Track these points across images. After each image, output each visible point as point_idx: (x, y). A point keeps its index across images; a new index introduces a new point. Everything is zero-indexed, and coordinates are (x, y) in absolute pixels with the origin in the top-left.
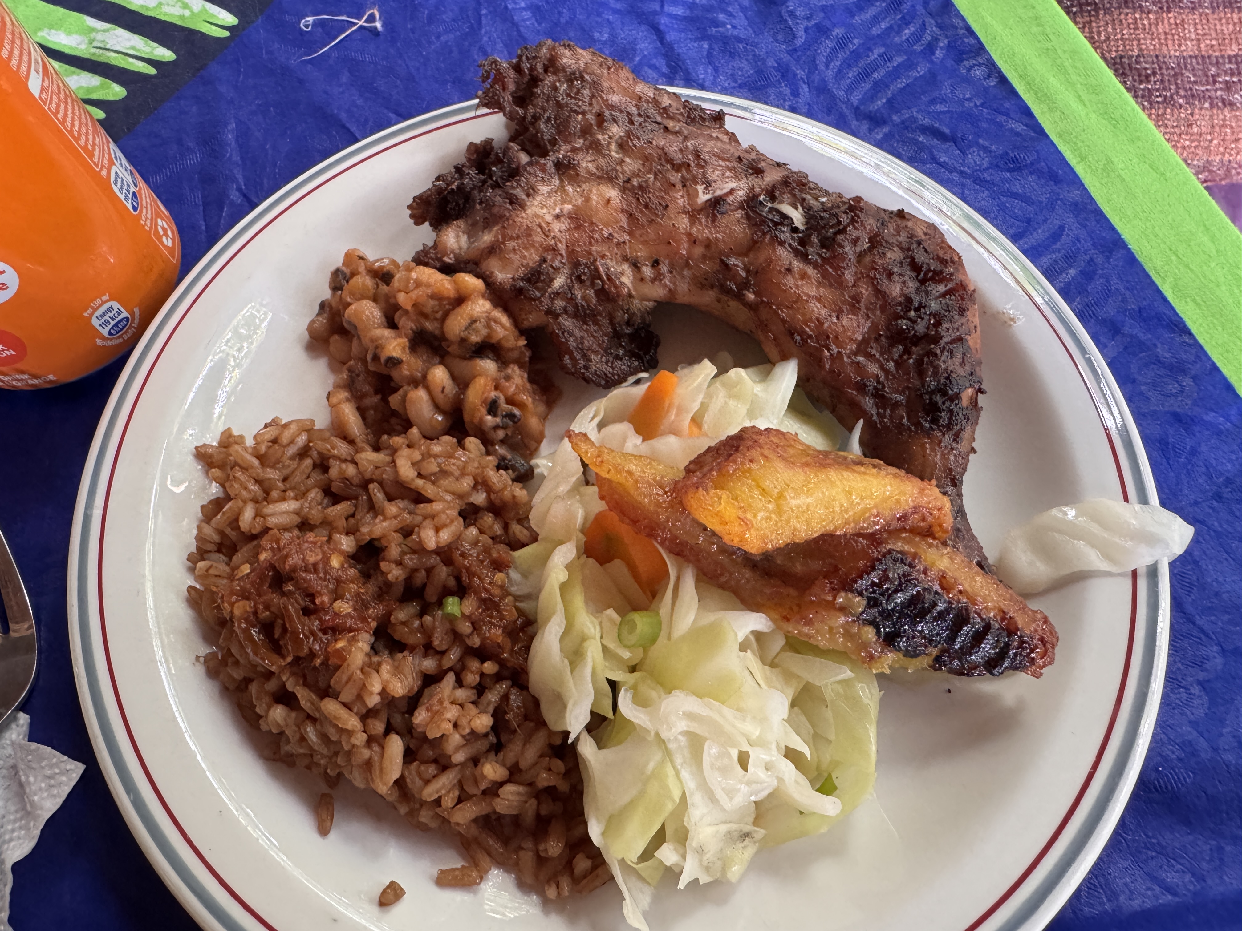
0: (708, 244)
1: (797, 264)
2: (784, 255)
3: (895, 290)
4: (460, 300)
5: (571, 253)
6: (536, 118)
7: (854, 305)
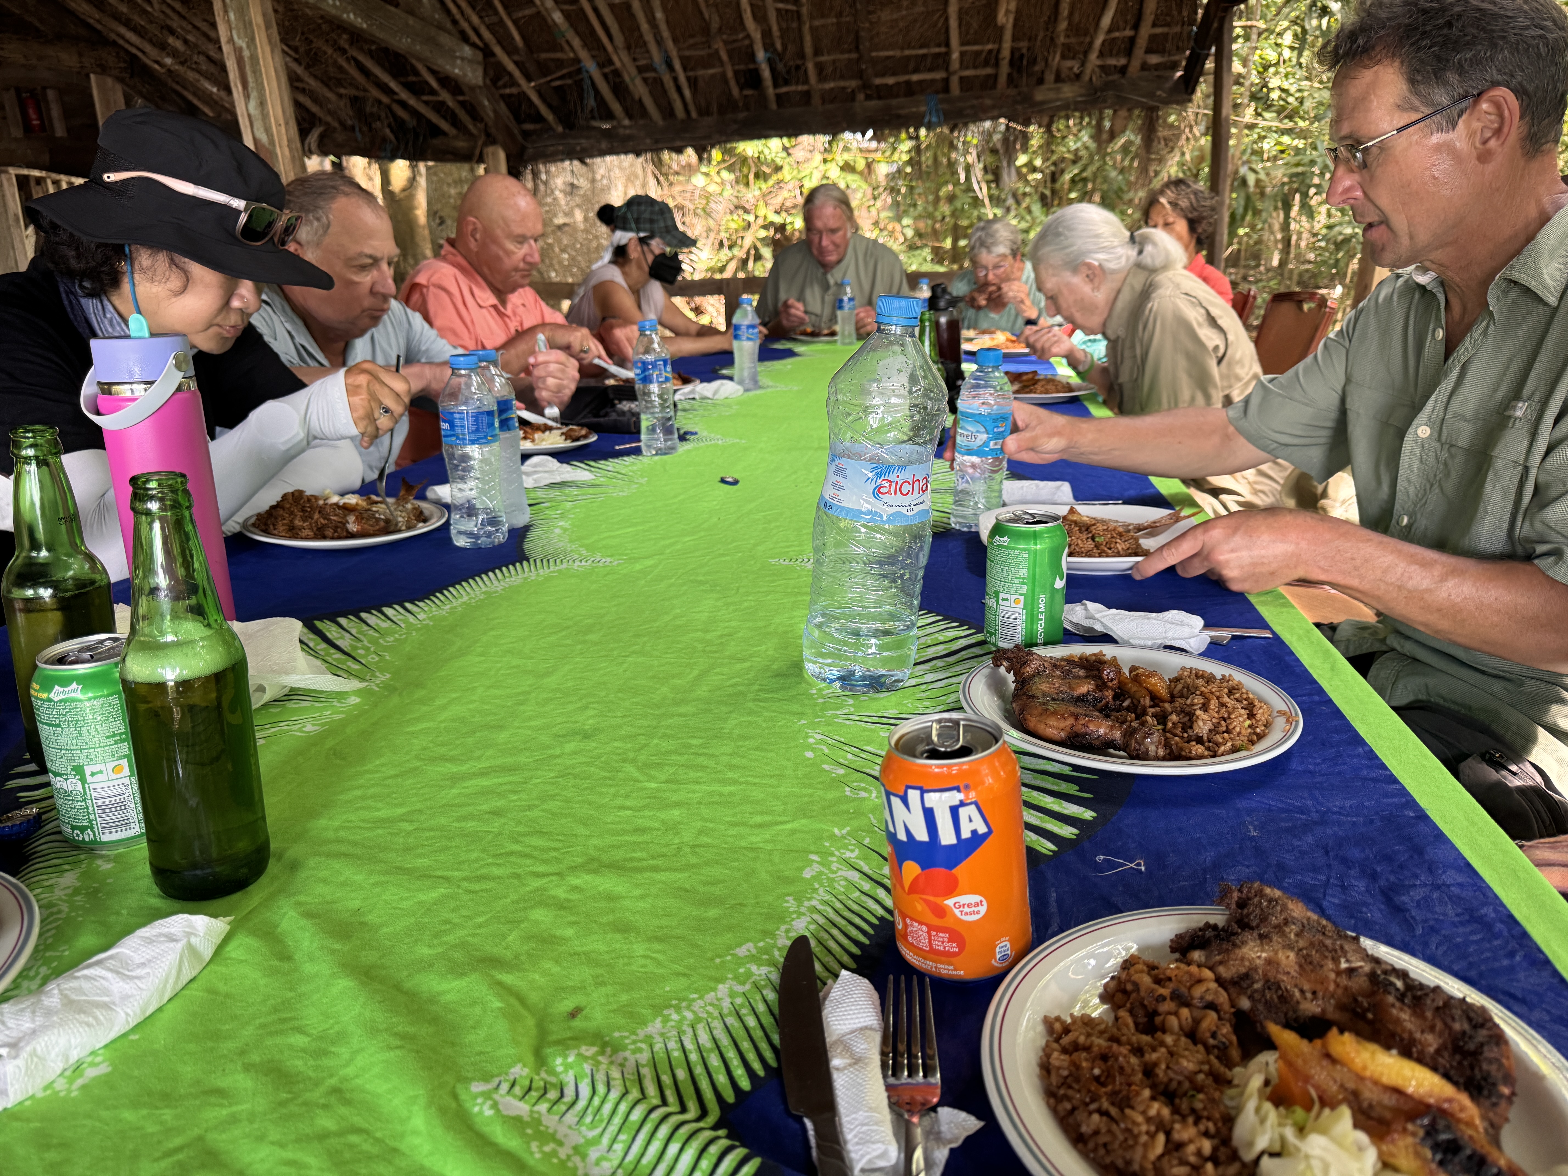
0: (1346, 988)
1: (1398, 1004)
2: (1391, 999)
3: (1457, 1026)
4: (1200, 981)
5: (1265, 975)
6: (1248, 915)
7: (1432, 1029)
